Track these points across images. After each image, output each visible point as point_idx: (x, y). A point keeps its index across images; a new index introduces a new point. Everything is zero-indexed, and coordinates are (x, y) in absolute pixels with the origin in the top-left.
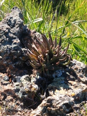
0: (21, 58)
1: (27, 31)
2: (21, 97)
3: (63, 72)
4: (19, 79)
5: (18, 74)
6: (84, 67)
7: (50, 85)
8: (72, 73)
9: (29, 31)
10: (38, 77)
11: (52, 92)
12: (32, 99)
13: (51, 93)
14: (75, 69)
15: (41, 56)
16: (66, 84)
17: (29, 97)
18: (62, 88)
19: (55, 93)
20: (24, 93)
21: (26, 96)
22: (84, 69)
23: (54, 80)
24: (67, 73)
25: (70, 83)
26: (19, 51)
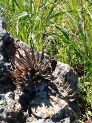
0: (4, 74)
1: (10, 40)
2: (5, 117)
3: (46, 85)
4: (4, 96)
5: (2, 91)
6: (68, 71)
7: (33, 102)
8: (53, 87)
9: (13, 40)
10: (22, 93)
11: (35, 109)
12: (16, 119)
13: (33, 110)
14: (57, 83)
15: (23, 74)
16: (48, 99)
17: (12, 117)
18: (43, 104)
19: (37, 111)
20: (8, 114)
21: (10, 116)
22: (68, 73)
23: (37, 94)
24: (49, 87)
25: (51, 99)
26: (2, 69)
